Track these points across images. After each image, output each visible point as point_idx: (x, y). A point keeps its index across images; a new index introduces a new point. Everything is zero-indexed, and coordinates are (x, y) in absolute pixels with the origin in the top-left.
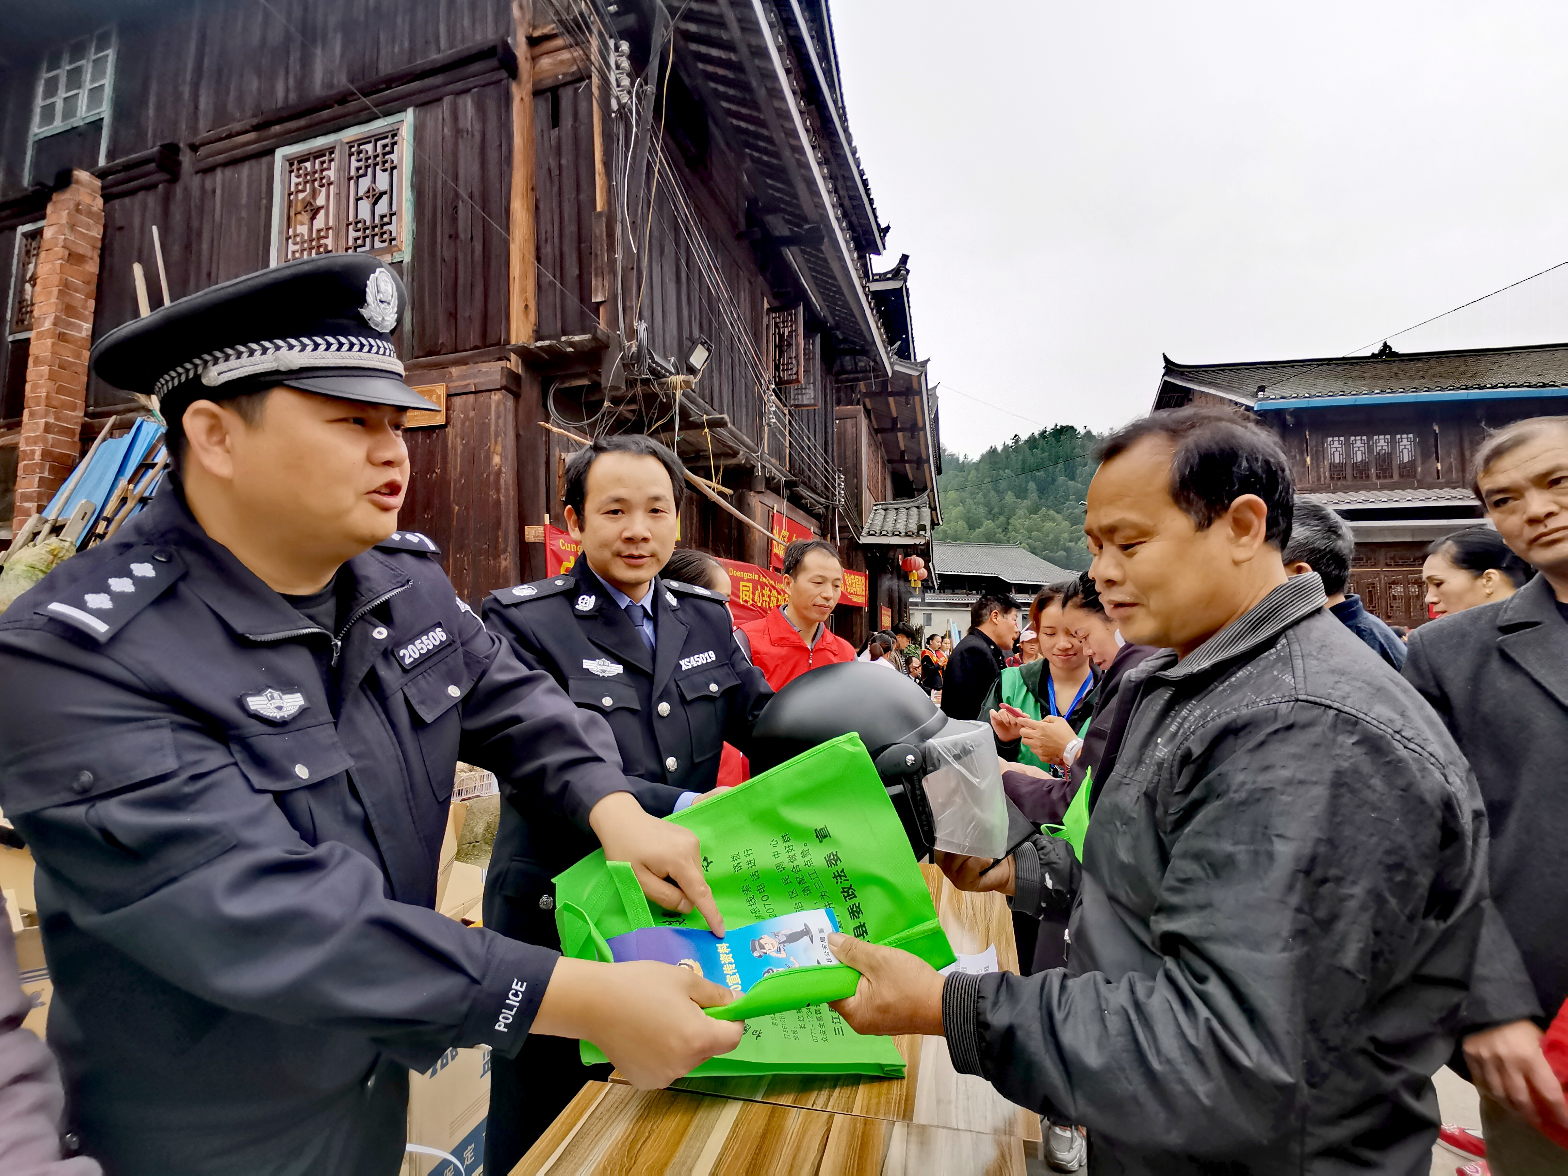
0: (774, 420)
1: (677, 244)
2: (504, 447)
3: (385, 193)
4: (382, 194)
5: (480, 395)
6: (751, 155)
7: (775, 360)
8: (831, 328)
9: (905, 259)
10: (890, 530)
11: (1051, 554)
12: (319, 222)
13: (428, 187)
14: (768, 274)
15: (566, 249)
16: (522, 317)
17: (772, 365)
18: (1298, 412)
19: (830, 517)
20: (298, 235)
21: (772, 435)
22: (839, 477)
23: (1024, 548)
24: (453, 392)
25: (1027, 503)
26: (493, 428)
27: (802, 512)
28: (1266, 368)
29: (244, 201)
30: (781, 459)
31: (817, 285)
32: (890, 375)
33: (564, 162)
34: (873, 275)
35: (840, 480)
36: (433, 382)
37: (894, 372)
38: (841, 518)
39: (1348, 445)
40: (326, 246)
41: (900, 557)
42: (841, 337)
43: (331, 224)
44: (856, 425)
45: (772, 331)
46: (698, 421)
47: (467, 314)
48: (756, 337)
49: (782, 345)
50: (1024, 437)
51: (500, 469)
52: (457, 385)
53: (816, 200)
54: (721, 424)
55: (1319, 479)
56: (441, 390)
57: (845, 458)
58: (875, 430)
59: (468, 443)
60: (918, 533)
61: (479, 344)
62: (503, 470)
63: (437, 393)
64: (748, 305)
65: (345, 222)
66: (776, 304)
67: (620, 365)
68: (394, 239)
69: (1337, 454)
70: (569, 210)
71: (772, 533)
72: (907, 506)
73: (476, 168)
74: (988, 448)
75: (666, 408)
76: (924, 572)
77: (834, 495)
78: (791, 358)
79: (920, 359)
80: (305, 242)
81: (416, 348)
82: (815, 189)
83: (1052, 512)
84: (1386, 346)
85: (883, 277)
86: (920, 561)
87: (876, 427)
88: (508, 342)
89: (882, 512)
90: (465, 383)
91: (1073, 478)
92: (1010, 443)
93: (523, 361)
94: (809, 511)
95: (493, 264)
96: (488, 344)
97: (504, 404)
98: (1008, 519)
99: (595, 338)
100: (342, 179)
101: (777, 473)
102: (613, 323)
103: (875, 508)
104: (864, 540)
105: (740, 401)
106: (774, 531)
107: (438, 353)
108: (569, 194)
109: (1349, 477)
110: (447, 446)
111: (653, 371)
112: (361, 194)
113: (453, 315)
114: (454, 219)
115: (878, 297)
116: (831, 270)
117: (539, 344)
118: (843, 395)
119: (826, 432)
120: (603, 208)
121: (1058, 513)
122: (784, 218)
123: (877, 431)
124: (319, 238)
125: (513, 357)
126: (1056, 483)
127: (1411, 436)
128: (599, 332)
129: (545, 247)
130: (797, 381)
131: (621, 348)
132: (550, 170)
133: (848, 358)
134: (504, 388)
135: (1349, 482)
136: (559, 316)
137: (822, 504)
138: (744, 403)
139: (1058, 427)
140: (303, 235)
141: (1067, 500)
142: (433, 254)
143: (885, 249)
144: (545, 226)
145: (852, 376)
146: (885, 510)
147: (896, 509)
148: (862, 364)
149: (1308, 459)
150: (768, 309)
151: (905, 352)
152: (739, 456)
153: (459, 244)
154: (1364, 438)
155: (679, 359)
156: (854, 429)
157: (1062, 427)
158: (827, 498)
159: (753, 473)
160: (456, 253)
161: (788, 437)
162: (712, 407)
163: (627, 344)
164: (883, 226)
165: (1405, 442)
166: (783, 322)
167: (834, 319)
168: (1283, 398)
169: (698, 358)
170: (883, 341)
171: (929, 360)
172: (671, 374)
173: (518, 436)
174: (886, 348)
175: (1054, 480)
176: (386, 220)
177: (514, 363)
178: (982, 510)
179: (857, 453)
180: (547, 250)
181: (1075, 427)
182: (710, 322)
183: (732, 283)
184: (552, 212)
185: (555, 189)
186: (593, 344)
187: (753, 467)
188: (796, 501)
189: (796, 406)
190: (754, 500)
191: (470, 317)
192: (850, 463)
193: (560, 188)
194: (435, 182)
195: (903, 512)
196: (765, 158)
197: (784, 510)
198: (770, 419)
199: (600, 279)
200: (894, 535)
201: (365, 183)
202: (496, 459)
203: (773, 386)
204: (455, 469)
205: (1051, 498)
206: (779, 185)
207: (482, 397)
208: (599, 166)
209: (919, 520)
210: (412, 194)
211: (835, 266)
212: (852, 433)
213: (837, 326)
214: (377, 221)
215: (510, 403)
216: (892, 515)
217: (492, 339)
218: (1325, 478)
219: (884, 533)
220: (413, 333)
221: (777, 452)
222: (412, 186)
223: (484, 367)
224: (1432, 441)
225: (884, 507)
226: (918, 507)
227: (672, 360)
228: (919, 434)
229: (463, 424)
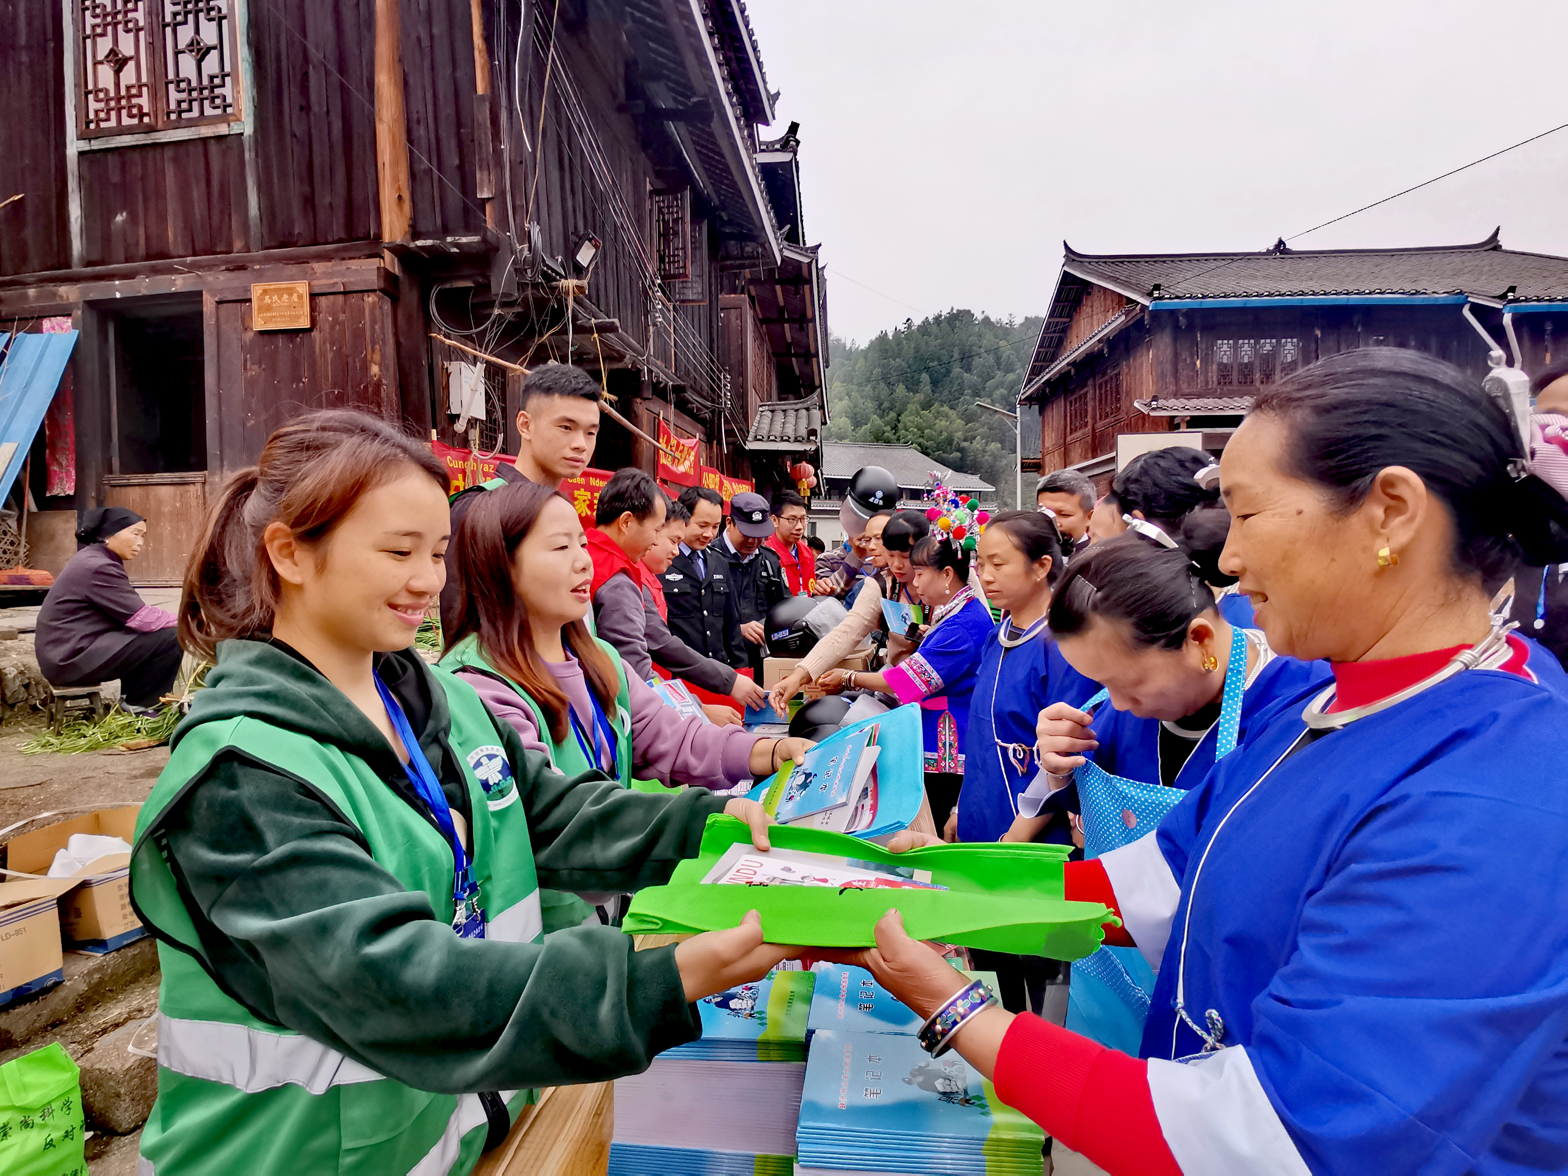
0: (660, 320)
1: (559, 124)
2: (383, 356)
3: (214, 48)
4: (209, 49)
5: (351, 296)
6: (632, 14)
7: (659, 251)
8: (716, 208)
9: (794, 128)
10: (778, 434)
11: (944, 455)
12: (128, 75)
13: (269, 46)
14: (650, 151)
15: (443, 133)
16: (395, 208)
17: (656, 256)
18: (1191, 313)
19: (716, 421)
20: (101, 90)
21: (658, 334)
22: (725, 378)
23: (916, 449)
24: (317, 290)
25: (920, 397)
26: (368, 333)
27: (687, 418)
28: (1164, 262)
29: (23, 40)
30: (666, 361)
31: (702, 161)
32: (779, 263)
33: (435, 31)
34: (760, 144)
35: (726, 379)
36: (292, 278)
37: (783, 260)
38: (727, 421)
39: (1236, 348)
40: (140, 107)
41: (788, 463)
42: (726, 218)
43: (144, 79)
44: (741, 317)
45: (655, 218)
46: (587, 325)
47: (328, 200)
48: (639, 222)
49: (667, 235)
50: (917, 321)
51: (380, 380)
52: (321, 284)
53: (705, 71)
54: (612, 328)
55: (1207, 383)
56: (302, 288)
57: (729, 354)
58: (760, 320)
59: (339, 350)
60: (808, 438)
61: (343, 236)
62: (384, 381)
63: (298, 292)
64: (630, 188)
65: (164, 80)
66: (660, 185)
67: (512, 270)
68: (230, 106)
69: (1225, 357)
70: (444, 89)
71: (658, 441)
72: (797, 407)
73: (329, 28)
74: (879, 333)
75: (559, 314)
76: (813, 480)
77: (720, 397)
78: (677, 249)
79: (809, 244)
80: (112, 99)
81: (266, 238)
82: (704, 59)
83: (945, 408)
84: (1281, 242)
85: (769, 147)
86: (810, 469)
87: (761, 317)
88: (379, 236)
89: (769, 414)
90: (332, 281)
91: (968, 370)
92: (902, 327)
93: (399, 260)
94: (696, 417)
95: (356, 143)
96: (354, 236)
97: (381, 308)
98: (899, 415)
99: (484, 240)
100: (155, 25)
101: (664, 377)
102: (503, 223)
103: (761, 409)
104: (751, 446)
105: (626, 299)
106: (661, 440)
107: (294, 245)
108: (443, 71)
109: (1235, 382)
110: (314, 352)
111: (545, 275)
112: (182, 45)
113: (309, 202)
114: (304, 90)
115: (768, 171)
116: (718, 146)
117: (419, 243)
118: (726, 282)
119: (711, 327)
120: (485, 91)
121: (952, 408)
122: (667, 85)
123: (762, 321)
124: (130, 97)
125: (387, 254)
126: (951, 375)
127: (1295, 340)
128: (489, 234)
129: (418, 130)
130: (685, 275)
131: (513, 252)
132: (419, 39)
133: (733, 242)
134: (381, 290)
135: (1235, 387)
136: (438, 209)
137: (707, 408)
138: (629, 302)
139: (955, 311)
140: (107, 91)
141: (962, 394)
142: (280, 126)
143: (774, 118)
144: (417, 105)
145: (738, 262)
146: (772, 411)
147: (784, 411)
148: (748, 249)
149: (1198, 363)
150: (651, 192)
151: (794, 237)
152: (626, 360)
153: (312, 118)
154: (1252, 341)
155: (565, 257)
156: (739, 321)
157: (959, 311)
158: (713, 401)
159: (640, 378)
160: (310, 128)
161: (673, 336)
162: (598, 308)
163: (519, 248)
164: (773, 92)
165: (1289, 346)
166: (668, 207)
167: (719, 197)
168: (1177, 297)
169: (585, 255)
170: (772, 226)
171: (820, 245)
172: (561, 276)
173: (398, 345)
174: (775, 234)
175: (949, 372)
176: (217, 81)
177: (390, 262)
178: (870, 405)
179: (742, 348)
180: (420, 132)
181: (972, 312)
182: (594, 210)
183: (614, 163)
184: (423, 87)
185: (427, 62)
186: (483, 247)
187: (640, 371)
188: (683, 406)
189: (683, 301)
190: (641, 407)
191: (331, 204)
192: (734, 360)
193: (432, 60)
194: (278, 41)
195: (791, 414)
196: (649, 20)
197: (672, 418)
198: (656, 318)
199: (486, 173)
200: (782, 440)
201: (186, 34)
202: (375, 369)
203: (659, 281)
204: (327, 379)
205: (946, 392)
206: (662, 50)
207: (354, 299)
208: (478, 41)
209: (809, 424)
210: (250, 54)
211: (723, 144)
212: (737, 326)
213: (723, 206)
214: (205, 82)
215: (387, 307)
216: (779, 416)
217: (361, 232)
218: (1213, 382)
219: (772, 438)
220: (261, 219)
221: (663, 353)
222: (249, 43)
223: (354, 264)
224: (1313, 346)
225: (771, 408)
226: (808, 409)
227: (560, 258)
228: (807, 326)
229: (332, 327)
